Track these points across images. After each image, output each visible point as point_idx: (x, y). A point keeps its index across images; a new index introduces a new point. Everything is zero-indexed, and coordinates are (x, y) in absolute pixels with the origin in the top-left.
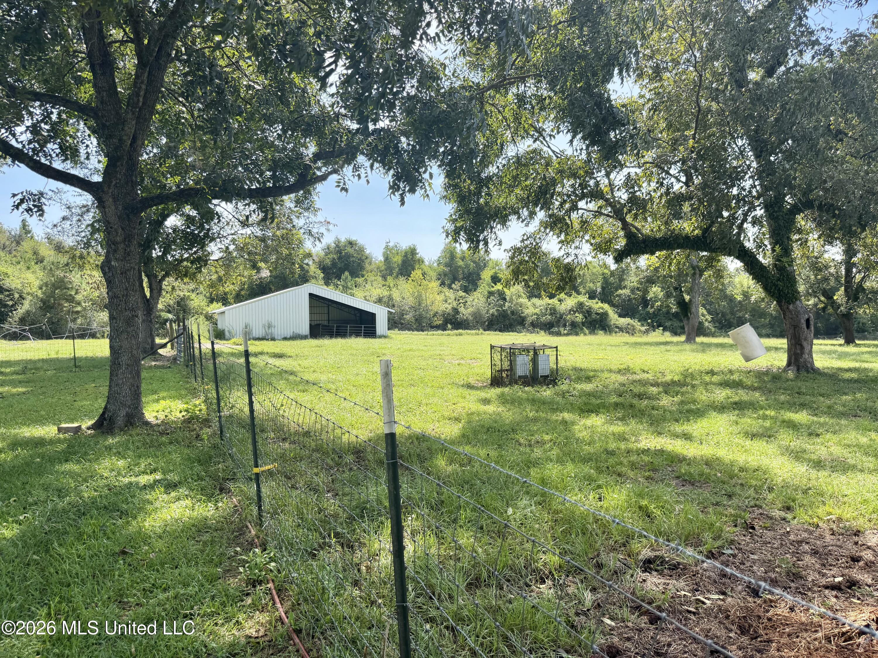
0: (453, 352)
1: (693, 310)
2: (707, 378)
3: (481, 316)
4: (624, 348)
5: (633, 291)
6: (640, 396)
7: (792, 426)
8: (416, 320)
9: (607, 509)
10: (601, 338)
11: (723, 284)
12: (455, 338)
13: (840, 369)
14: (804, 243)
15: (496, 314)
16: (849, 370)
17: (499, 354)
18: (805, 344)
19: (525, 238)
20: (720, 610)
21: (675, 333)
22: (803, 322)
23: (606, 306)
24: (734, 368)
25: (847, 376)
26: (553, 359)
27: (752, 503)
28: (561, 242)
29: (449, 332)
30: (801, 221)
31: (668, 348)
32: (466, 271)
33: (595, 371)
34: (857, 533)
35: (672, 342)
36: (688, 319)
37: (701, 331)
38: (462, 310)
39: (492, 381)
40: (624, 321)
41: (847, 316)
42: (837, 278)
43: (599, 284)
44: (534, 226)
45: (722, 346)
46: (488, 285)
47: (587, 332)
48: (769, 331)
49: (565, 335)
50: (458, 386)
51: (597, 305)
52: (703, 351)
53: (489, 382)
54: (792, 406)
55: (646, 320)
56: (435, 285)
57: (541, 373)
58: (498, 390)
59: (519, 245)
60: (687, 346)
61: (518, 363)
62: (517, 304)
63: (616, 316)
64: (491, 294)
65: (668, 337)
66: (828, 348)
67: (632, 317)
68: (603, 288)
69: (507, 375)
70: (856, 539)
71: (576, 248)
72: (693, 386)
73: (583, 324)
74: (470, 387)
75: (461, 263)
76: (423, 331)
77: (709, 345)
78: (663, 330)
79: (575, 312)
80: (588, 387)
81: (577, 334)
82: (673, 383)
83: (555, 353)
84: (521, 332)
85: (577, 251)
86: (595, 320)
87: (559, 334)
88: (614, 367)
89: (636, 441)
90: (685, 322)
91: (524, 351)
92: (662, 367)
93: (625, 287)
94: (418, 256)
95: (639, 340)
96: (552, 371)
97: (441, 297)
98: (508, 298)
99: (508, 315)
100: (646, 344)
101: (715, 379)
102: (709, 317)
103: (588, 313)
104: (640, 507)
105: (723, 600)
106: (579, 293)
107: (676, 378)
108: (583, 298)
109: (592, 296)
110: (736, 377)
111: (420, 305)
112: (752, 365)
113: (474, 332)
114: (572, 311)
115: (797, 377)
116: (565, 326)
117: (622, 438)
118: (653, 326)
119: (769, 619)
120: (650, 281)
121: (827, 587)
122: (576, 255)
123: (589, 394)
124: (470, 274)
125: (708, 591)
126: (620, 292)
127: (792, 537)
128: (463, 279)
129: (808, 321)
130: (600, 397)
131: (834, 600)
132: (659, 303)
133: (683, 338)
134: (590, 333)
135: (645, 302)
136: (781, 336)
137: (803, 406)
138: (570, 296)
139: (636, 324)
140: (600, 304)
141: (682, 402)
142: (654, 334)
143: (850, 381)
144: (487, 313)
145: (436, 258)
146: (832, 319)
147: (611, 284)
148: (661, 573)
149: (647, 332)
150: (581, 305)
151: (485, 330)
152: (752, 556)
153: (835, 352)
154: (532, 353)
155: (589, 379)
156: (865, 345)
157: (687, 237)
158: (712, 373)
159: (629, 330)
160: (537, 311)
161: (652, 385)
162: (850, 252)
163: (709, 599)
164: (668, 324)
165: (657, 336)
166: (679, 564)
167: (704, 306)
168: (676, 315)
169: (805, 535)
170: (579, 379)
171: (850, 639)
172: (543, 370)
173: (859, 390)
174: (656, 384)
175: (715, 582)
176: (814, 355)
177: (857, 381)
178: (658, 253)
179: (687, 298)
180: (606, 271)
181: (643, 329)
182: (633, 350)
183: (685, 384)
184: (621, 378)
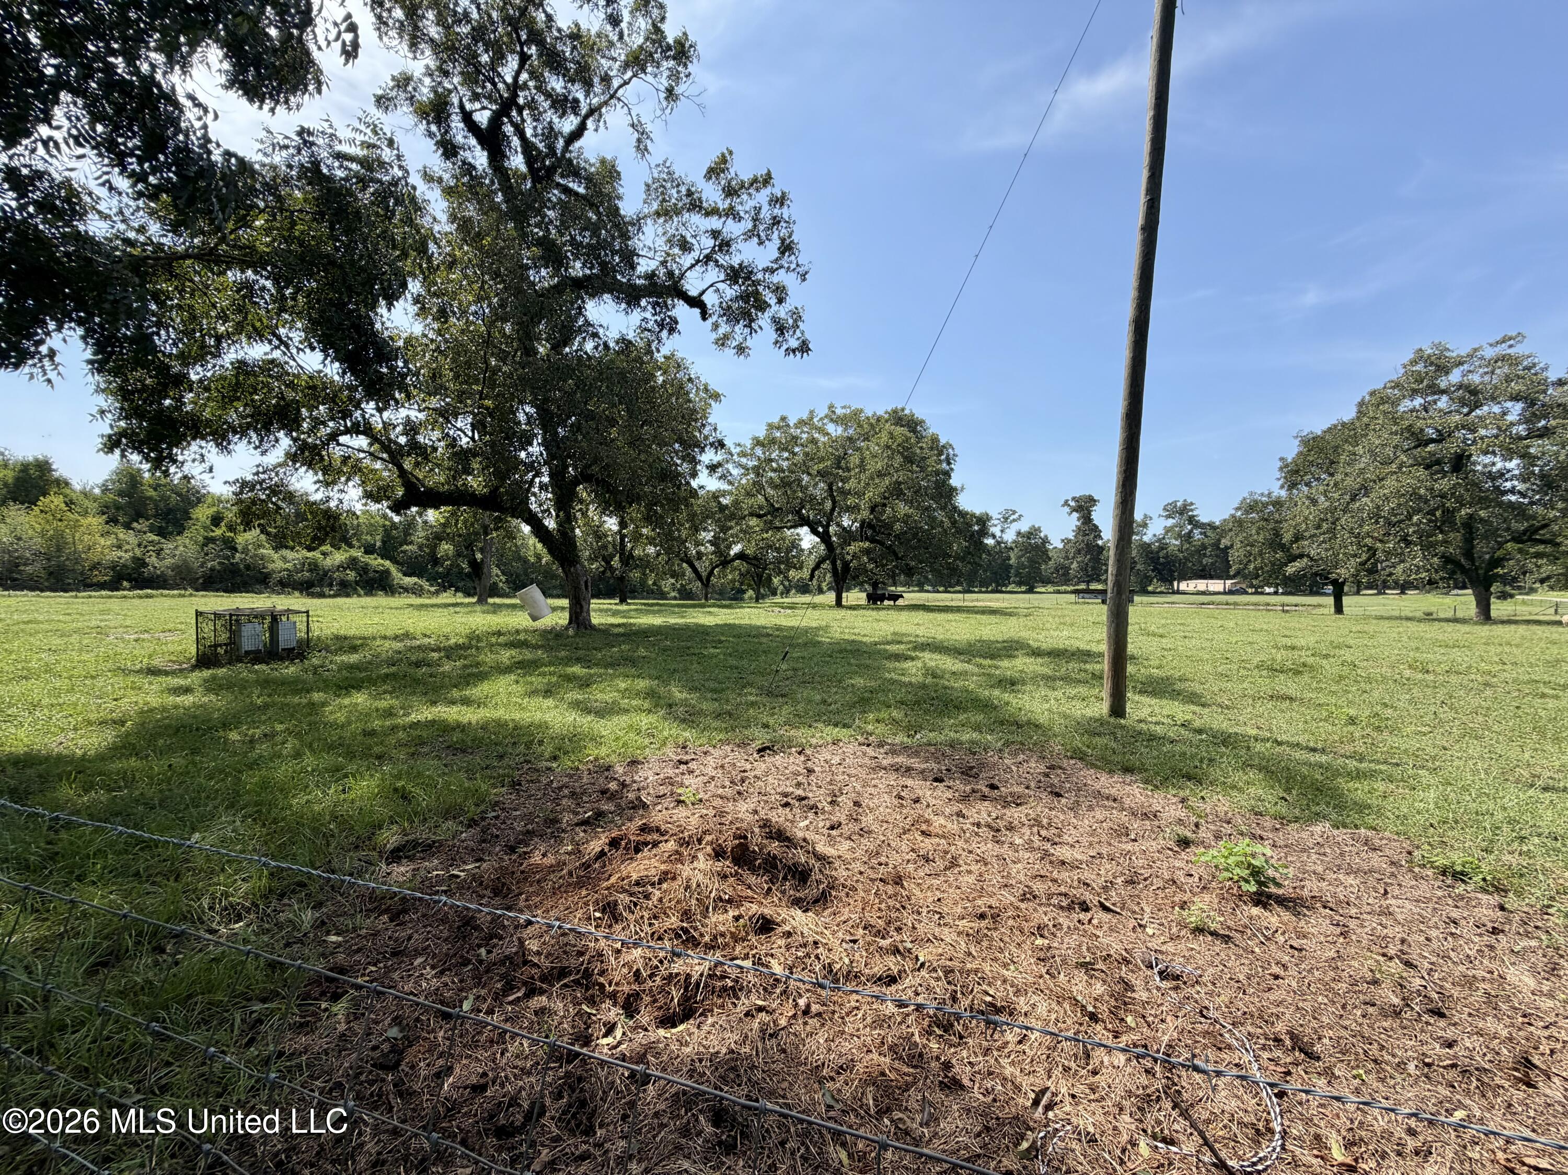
0: (128, 623)
1: (485, 570)
2: (494, 640)
3: (189, 569)
4: (407, 611)
5: (420, 547)
6: (418, 664)
7: (569, 678)
8: (51, 574)
9: (353, 802)
10: (381, 600)
11: (516, 546)
12: (136, 602)
13: (612, 625)
14: (585, 514)
15: (218, 567)
16: (619, 625)
17: (211, 624)
18: (583, 603)
19: (261, 469)
20: (474, 879)
21: (468, 594)
22: (582, 583)
23: (387, 563)
24: (521, 628)
25: (616, 630)
26: (303, 627)
27: (522, 760)
28: (318, 481)
29: (125, 593)
30: (582, 491)
31: (458, 609)
32: (162, 505)
33: (365, 638)
34: (608, 768)
35: (462, 604)
36: (480, 579)
37: (494, 591)
38: (153, 560)
39: (198, 660)
40: (409, 581)
41: (621, 579)
42: (614, 546)
43: (378, 537)
44: (276, 455)
45: (514, 606)
46: (205, 528)
47: (362, 592)
48: (559, 592)
49: (330, 596)
50: (126, 672)
51: (377, 562)
52: (494, 612)
53: (193, 661)
54: (568, 661)
55: (435, 580)
56: (95, 522)
57: (282, 645)
58: (207, 673)
59: (249, 478)
60: (478, 608)
61: (244, 634)
62: (256, 555)
63: (400, 575)
64: (209, 540)
65: (460, 598)
66: (605, 607)
67: (420, 576)
68: (384, 542)
69: (226, 652)
70: (606, 773)
71: (342, 491)
72: (478, 648)
73: (357, 583)
74: (153, 672)
75: (151, 493)
76: (66, 591)
77: (500, 606)
78: (456, 591)
79: (345, 569)
80: (354, 658)
81: (348, 596)
82: (458, 647)
83: (305, 619)
84: (261, 593)
85: (342, 496)
86: (373, 580)
87: (322, 595)
88: (389, 633)
89: (404, 715)
90: (477, 582)
91: (256, 617)
92: (447, 630)
93: (411, 543)
94: (56, 474)
95: (427, 601)
96: (300, 642)
97: (110, 541)
98: (240, 548)
99: (240, 570)
100: (433, 606)
101: (502, 639)
102: (503, 578)
103: (364, 570)
104: (396, 790)
105: (479, 867)
106: (351, 546)
107: (461, 641)
108: (357, 553)
109: (369, 550)
110: (522, 637)
111: (59, 549)
112: (539, 624)
113: (176, 592)
114: (341, 567)
115: (576, 635)
116: (331, 585)
117: (389, 713)
118: (444, 587)
119: (522, 872)
120: (438, 537)
121: (577, 825)
122: (341, 501)
123: (351, 667)
124: (170, 511)
125: (464, 863)
126: (405, 547)
127: (555, 785)
128: (155, 516)
129: (586, 582)
130: (366, 669)
131: (582, 834)
132: (448, 563)
133: (474, 600)
134: (366, 594)
135: (436, 561)
136: (565, 597)
137: (578, 660)
138: (339, 549)
139: (426, 585)
140: (380, 561)
141: (465, 667)
142: (445, 594)
143: (618, 635)
144: (202, 566)
145: (100, 481)
146: (612, 581)
147: (393, 538)
148: (411, 859)
149: (437, 593)
150: (353, 561)
151: (197, 590)
152: (515, 813)
153: (610, 610)
154: (269, 619)
155: (354, 649)
156: (634, 604)
157: (473, 495)
158: (499, 633)
159: (417, 591)
160: (289, 565)
161: (433, 650)
162: (623, 525)
163: (463, 871)
164: (460, 584)
165: (447, 597)
166: (434, 842)
167: (497, 566)
168: (468, 575)
169: (566, 780)
170: (340, 650)
171: (589, 866)
172: (285, 640)
173: (624, 643)
174: (438, 649)
175: (473, 850)
176: (592, 614)
177: (623, 635)
178: (443, 509)
179: (479, 556)
180: (387, 523)
181: (433, 589)
182: (416, 613)
183: (470, 647)
184: (398, 645)
